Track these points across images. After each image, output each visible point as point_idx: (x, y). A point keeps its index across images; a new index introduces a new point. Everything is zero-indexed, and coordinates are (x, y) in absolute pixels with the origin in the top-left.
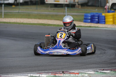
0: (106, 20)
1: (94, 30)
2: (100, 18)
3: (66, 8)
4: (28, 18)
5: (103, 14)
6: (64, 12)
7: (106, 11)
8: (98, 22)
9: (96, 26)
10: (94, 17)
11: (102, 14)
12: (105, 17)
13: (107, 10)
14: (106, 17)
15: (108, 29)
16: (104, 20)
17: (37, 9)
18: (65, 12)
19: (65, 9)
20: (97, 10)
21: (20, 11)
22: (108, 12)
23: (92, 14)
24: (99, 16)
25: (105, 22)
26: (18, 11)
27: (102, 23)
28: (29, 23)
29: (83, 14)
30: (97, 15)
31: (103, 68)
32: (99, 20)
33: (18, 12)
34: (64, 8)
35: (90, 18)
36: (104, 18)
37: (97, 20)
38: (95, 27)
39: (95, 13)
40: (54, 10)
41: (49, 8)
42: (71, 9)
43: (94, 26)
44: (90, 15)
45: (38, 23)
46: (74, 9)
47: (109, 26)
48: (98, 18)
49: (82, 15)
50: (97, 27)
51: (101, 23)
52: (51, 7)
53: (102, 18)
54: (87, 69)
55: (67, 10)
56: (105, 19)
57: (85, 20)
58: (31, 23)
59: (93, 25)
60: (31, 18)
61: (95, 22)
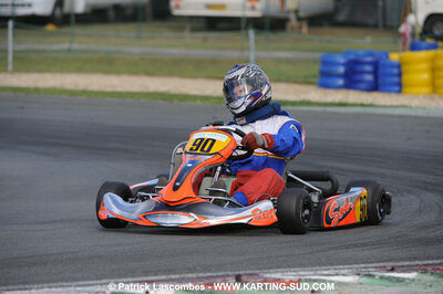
0: (406, 78)
1: (357, 116)
2: (381, 70)
3: (252, 33)
4: (108, 72)
5: (394, 57)
6: (242, 49)
7: (404, 44)
8: (375, 87)
9: (365, 102)
10: (359, 68)
11: (387, 57)
12: (399, 66)
13: (409, 40)
14: (404, 69)
15: (413, 113)
16: (396, 79)
17: (138, 38)
18: (248, 49)
19: (247, 35)
20: (368, 39)
21: (75, 46)
22: (414, 48)
23: (352, 57)
24: (376, 65)
25: (399, 87)
26: (66, 46)
27: (390, 91)
28: (109, 89)
29: (318, 56)
30: (369, 59)
31: (392, 264)
32: (376, 77)
33: (69, 50)
34: (244, 32)
35: (341, 70)
36: (396, 71)
37: (369, 78)
38: (362, 105)
39: (361, 53)
40: (205, 39)
41: (187, 34)
42: (272, 36)
43: (359, 101)
44: (342, 60)
45: (144, 90)
46: (281, 35)
47: (415, 103)
48: (375, 72)
49: (314, 61)
50: (371, 105)
51: (383, 91)
52: (194, 30)
53: (389, 71)
54: (332, 265)
55: (256, 41)
56: (400, 75)
57: (325, 79)
58: (119, 89)
59: (353, 96)
60: (118, 73)
61: (363, 86)
